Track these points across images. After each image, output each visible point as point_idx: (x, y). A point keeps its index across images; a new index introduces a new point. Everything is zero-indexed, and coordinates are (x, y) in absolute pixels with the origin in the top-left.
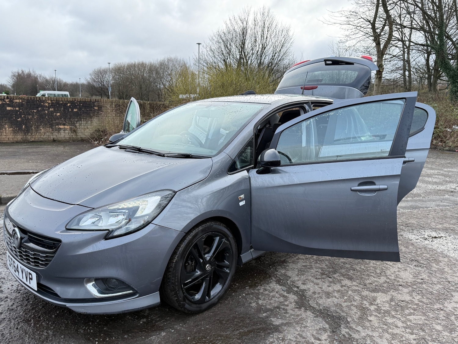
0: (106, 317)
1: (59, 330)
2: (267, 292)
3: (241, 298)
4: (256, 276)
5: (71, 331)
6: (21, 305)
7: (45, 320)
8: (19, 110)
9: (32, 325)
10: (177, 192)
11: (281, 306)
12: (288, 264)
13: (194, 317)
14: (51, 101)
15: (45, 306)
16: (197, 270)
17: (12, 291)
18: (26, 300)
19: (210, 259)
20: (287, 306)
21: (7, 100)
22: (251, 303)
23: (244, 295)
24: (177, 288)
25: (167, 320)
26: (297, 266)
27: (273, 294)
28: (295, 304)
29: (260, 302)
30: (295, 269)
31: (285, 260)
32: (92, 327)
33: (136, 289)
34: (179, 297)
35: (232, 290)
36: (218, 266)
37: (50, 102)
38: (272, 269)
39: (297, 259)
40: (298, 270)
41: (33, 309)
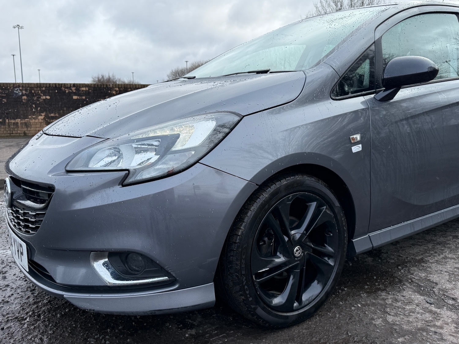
0: (134, 323)
1: (61, 336)
2: (399, 304)
3: (355, 310)
4: (376, 280)
5: (77, 340)
6: (22, 297)
7: (46, 319)
8: (86, 98)
9: (26, 326)
10: (244, 116)
11: (429, 327)
12: (429, 264)
13: (274, 334)
14: (119, 88)
15: (52, 301)
16: (278, 254)
17: (18, 279)
18: (31, 291)
19: (301, 237)
20: (441, 328)
21: (73, 89)
22: (373, 319)
23: (360, 305)
24: (244, 280)
25: (228, 336)
26: (446, 268)
27: (410, 307)
28: (455, 326)
29: (390, 319)
30: (442, 272)
31: (422, 259)
32: (110, 336)
33: (174, 275)
34: (248, 296)
35: (338, 297)
36: (315, 251)
37: (117, 89)
38: (402, 271)
39: (443, 258)
40: (448, 273)
41: (35, 303)
